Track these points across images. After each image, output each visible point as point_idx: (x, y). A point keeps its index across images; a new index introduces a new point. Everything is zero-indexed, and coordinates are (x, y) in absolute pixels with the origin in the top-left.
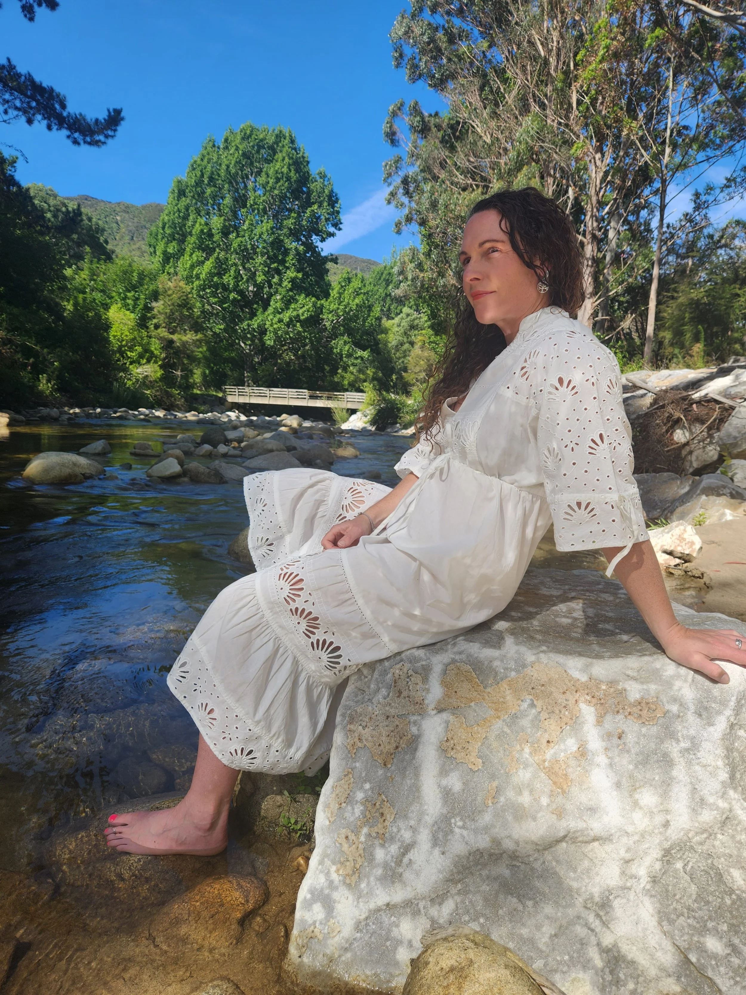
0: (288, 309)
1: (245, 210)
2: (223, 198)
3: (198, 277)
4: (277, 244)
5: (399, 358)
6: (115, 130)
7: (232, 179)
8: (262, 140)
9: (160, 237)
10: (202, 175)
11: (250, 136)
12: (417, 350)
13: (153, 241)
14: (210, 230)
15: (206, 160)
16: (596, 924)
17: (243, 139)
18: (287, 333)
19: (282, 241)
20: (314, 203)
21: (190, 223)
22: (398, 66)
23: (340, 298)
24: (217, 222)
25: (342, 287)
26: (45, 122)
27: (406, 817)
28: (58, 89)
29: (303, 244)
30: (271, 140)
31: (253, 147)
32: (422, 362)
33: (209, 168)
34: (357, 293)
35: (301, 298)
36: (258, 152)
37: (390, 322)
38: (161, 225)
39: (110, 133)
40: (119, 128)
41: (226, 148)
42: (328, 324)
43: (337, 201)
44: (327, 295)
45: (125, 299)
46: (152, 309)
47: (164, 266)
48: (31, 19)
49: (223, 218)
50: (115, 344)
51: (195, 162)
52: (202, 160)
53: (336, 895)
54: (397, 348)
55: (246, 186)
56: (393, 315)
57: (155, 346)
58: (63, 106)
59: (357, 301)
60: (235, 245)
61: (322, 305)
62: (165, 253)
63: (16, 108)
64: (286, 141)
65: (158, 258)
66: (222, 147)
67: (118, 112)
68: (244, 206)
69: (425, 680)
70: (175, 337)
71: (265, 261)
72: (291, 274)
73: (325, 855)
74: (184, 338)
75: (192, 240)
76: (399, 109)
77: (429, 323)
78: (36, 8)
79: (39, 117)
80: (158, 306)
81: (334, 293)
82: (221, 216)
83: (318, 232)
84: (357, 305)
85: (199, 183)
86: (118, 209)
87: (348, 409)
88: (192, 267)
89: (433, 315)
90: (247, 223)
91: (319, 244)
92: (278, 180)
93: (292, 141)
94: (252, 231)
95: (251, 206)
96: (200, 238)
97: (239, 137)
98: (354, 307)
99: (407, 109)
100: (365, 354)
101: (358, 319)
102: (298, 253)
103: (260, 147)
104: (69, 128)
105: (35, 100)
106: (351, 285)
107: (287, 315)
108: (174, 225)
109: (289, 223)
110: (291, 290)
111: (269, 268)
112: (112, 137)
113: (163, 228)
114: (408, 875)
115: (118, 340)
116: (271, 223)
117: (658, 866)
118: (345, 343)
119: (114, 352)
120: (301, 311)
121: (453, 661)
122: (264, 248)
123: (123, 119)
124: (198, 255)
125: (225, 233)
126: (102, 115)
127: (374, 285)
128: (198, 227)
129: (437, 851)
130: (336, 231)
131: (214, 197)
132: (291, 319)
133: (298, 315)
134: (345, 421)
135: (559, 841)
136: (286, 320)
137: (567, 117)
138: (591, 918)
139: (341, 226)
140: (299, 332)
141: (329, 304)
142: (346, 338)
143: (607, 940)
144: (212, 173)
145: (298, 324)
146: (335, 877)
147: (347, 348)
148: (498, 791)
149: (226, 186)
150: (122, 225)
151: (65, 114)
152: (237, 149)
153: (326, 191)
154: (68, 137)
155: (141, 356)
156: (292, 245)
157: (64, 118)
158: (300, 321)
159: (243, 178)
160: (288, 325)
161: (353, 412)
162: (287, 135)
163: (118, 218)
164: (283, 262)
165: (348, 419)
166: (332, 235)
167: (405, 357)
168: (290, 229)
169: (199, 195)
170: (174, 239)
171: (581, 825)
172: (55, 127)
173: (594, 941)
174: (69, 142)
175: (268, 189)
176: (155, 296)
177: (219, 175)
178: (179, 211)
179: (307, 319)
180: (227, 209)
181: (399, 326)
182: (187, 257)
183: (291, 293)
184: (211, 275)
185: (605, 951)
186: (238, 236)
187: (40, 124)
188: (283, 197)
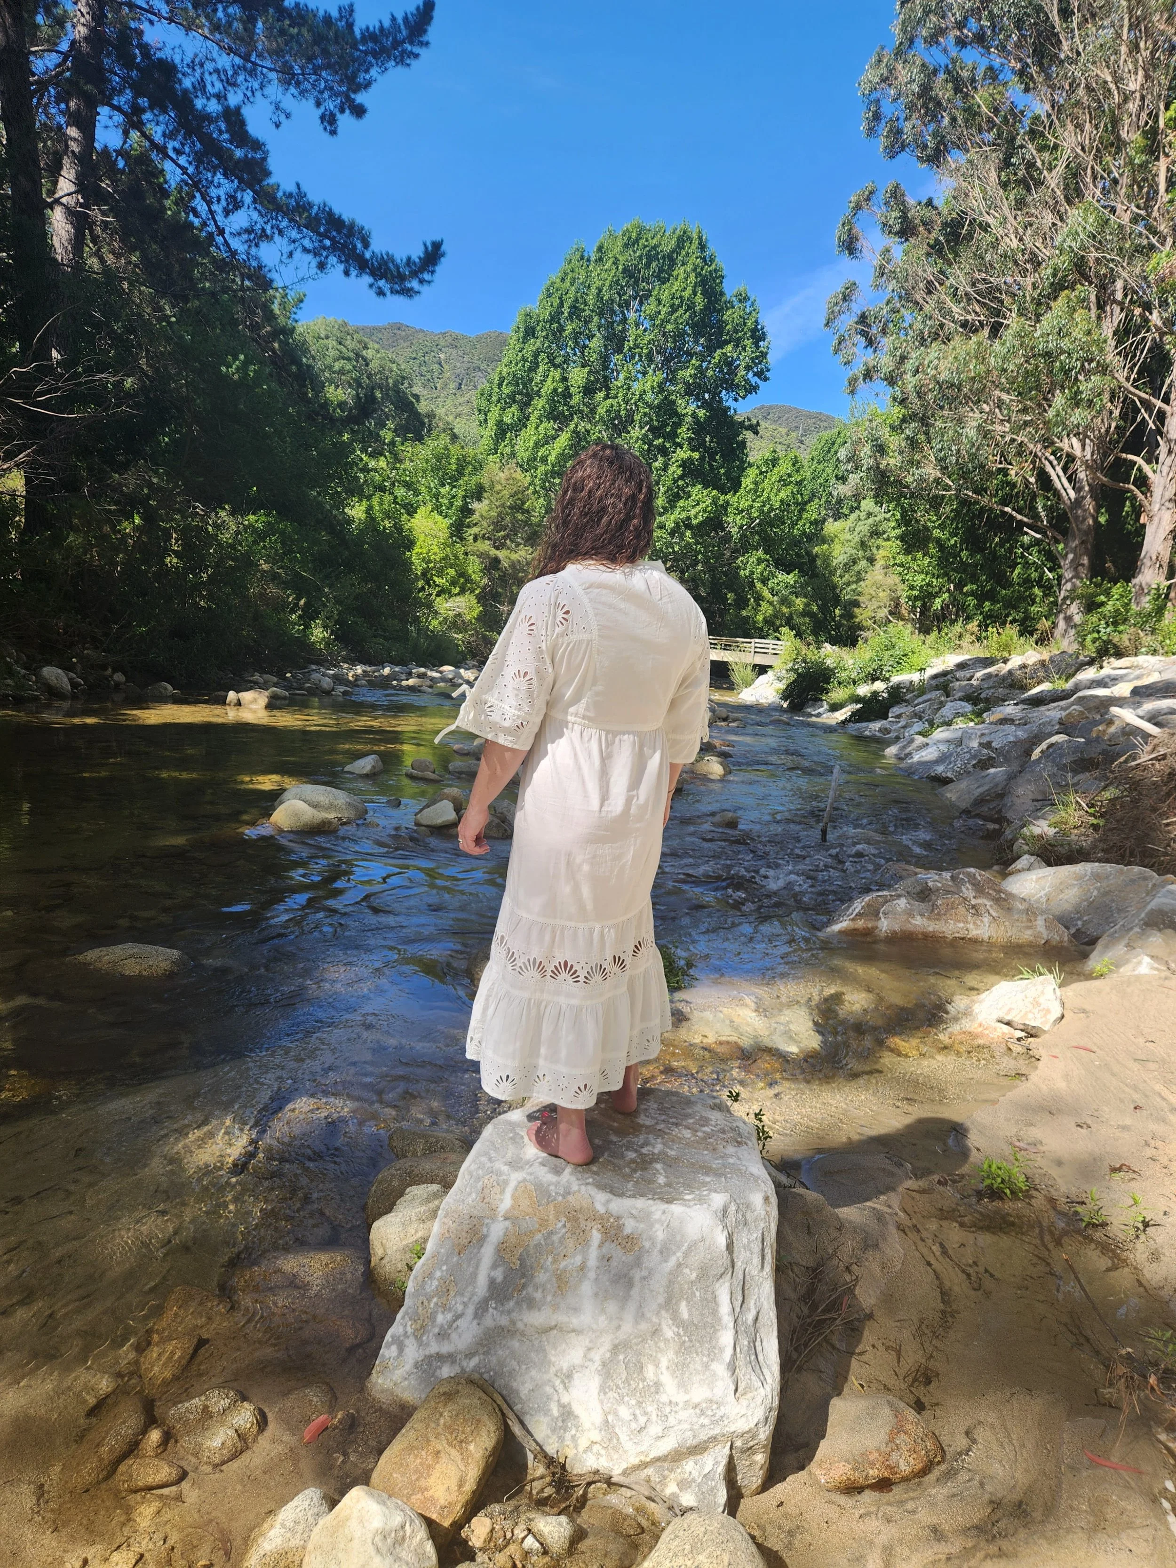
0: (673, 507)
1: (621, 356)
2: (590, 337)
3: (544, 460)
4: (667, 408)
5: (848, 584)
6: (433, 272)
7: (604, 309)
8: (654, 247)
9: (494, 399)
10: (561, 304)
11: (637, 241)
12: (876, 575)
13: (484, 404)
14: (567, 388)
15: (568, 281)
16: (560, 1388)
17: (626, 246)
18: (670, 545)
19: (674, 402)
20: (727, 342)
21: (538, 378)
22: (871, 131)
23: (756, 491)
24: (578, 376)
25: (761, 473)
26: (341, 267)
27: (462, 1295)
28: (360, 221)
29: (705, 405)
30: (667, 247)
31: (641, 257)
32: (881, 594)
33: (571, 294)
34: (784, 482)
35: (696, 491)
36: (648, 266)
37: (839, 524)
38: (496, 382)
39: (426, 276)
40: (438, 269)
41: (600, 260)
42: (734, 530)
43: (763, 337)
44: (736, 486)
45: (437, 496)
46: (471, 512)
47: (497, 444)
48: (333, 133)
49: (587, 369)
50: (418, 566)
51: (553, 283)
52: (563, 280)
53: (407, 1342)
54: (847, 567)
55: (624, 320)
56: (845, 511)
57: (474, 567)
58: (366, 245)
59: (783, 495)
60: (601, 411)
61: (727, 503)
62: (500, 423)
63: (306, 250)
64: (693, 247)
65: (490, 431)
66: (593, 259)
67: (437, 246)
68: (619, 350)
69: (503, 1191)
70: (501, 554)
71: (645, 436)
72: (683, 454)
73: (406, 1313)
74: (514, 557)
75: (540, 403)
76: (868, 199)
77: (898, 532)
78: (339, 116)
79: (333, 260)
80: (480, 507)
81: (747, 482)
82: (583, 366)
83: (731, 386)
84: (782, 501)
85: (555, 317)
86: (442, 343)
87: (755, 666)
88: (537, 445)
89: (906, 520)
90: (622, 376)
91: (730, 403)
92: (674, 309)
93: (702, 247)
94: (629, 389)
95: (630, 349)
96: (552, 402)
97: (620, 243)
98: (777, 505)
99: (881, 196)
100: (791, 578)
101: (783, 523)
102: (697, 421)
103: (650, 259)
104: (373, 274)
105: (328, 238)
106: (776, 470)
107: (672, 517)
108: (515, 380)
109: (687, 374)
110: (681, 477)
111: (650, 445)
112: (429, 282)
113: (500, 385)
114: (454, 1336)
115: (424, 560)
116: (660, 376)
117: (608, 1355)
118: (760, 561)
119: (417, 578)
120: (693, 512)
121: (525, 1180)
122: (645, 414)
123: (443, 255)
124: (548, 426)
125: (589, 390)
126: (417, 253)
127: (819, 462)
128: (548, 387)
129: (475, 1322)
130: (759, 382)
131: (576, 335)
132: (677, 524)
133: (689, 518)
134: (748, 684)
135: (551, 1329)
136: (670, 525)
137: (1147, 207)
138: (557, 1382)
139: (768, 374)
140: (688, 543)
141: (740, 500)
142: (760, 553)
143: (565, 1399)
144: (576, 300)
145: (688, 533)
146: (409, 1329)
147: (760, 568)
148: (524, 1286)
149: (596, 319)
150: (446, 367)
151: (368, 255)
152: (616, 263)
153: (749, 323)
154: (371, 286)
155: (453, 583)
156: (689, 408)
157: (367, 261)
158: (689, 526)
159: (620, 306)
160: (672, 533)
161: (762, 670)
162: (695, 236)
163: (442, 356)
164: (672, 436)
165: (753, 681)
166: (753, 389)
167: (859, 580)
168: (687, 384)
169: (554, 334)
170: (514, 401)
171: (566, 1319)
172: (354, 272)
173: (556, 1398)
174: (372, 293)
175: (658, 322)
176: (478, 493)
177: (585, 303)
178: (524, 359)
179: (701, 524)
180: (595, 356)
181: (852, 530)
182: (530, 429)
183: (680, 483)
184: (563, 457)
185: (563, 1406)
186: (607, 397)
187: (335, 268)
188: (680, 335)
